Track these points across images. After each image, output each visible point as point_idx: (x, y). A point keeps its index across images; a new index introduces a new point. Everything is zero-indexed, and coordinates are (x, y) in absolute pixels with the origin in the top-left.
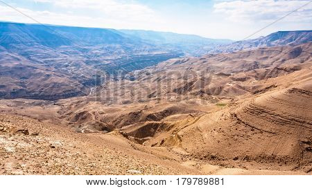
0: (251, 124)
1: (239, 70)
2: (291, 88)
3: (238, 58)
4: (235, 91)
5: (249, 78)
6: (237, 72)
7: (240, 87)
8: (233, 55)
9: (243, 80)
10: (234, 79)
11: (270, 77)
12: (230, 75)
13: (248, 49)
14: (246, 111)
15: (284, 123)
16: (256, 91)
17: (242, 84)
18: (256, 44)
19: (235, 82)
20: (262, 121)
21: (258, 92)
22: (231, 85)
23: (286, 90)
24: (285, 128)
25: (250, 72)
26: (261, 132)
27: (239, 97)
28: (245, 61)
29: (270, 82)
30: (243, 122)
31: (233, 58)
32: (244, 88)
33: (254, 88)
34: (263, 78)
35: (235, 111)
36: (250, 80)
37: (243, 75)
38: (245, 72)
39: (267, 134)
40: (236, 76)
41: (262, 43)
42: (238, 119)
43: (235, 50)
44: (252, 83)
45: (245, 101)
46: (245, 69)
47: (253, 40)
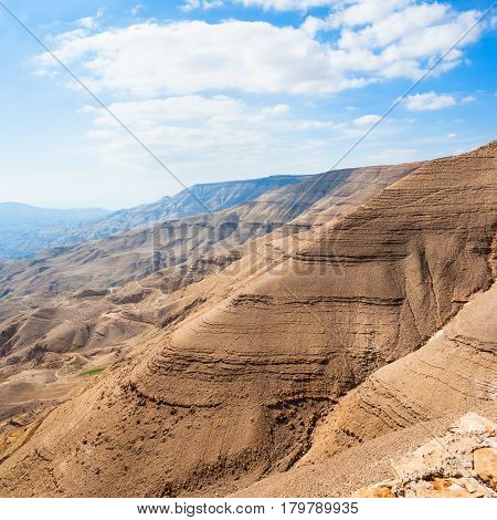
0: (169, 398)
1: (126, 276)
2: (234, 296)
3: (123, 248)
4: (121, 328)
5: (149, 293)
6: (122, 283)
7: (132, 316)
8: (112, 243)
9: (136, 299)
10: (115, 301)
11: (191, 282)
12: (104, 293)
13: (142, 227)
14: (155, 369)
15: (232, 375)
16: (168, 320)
17: (136, 309)
18: (157, 213)
19: (120, 307)
20: (190, 384)
21: (170, 320)
22: (112, 315)
23: (227, 302)
24: (236, 385)
25: (149, 277)
26: (192, 412)
27: (131, 342)
28: (138, 254)
29: (192, 292)
30: (153, 400)
31: (112, 251)
32: (140, 318)
33: (162, 313)
34: (176, 286)
35: (133, 378)
36: (152, 296)
37: (134, 287)
38: (139, 278)
39: (205, 412)
40: (122, 292)
41: (168, 211)
42: (140, 396)
43: (115, 230)
44: (157, 302)
45: (148, 347)
46: (138, 273)
47: (150, 206)
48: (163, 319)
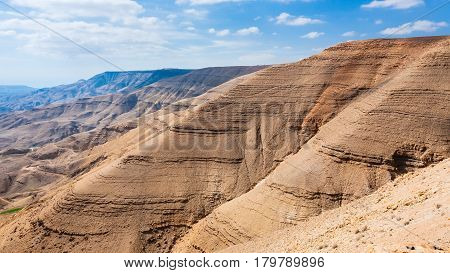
0: (69, 229)
1: (45, 139)
2: (125, 156)
3: (44, 118)
4: (38, 178)
5: (63, 151)
6: (41, 144)
7: (48, 169)
8: (34, 113)
9: (53, 156)
10: (35, 158)
11: (97, 144)
12: (28, 151)
13: (60, 103)
14: (60, 209)
15: (118, 212)
16: (76, 172)
17: (51, 164)
18: (74, 92)
19: (38, 162)
20: (86, 219)
21: (78, 172)
22: (31, 168)
23: (119, 160)
24: (121, 219)
25: (64, 140)
26: (86, 239)
27: (46, 188)
28: (57, 123)
29: (96, 152)
30: (56, 232)
31: (35, 120)
32: (55, 171)
33: (72, 166)
34: (85, 147)
35: (41, 216)
36: (64, 155)
37: (53, 147)
38: (57, 141)
39: (96, 238)
40: (40, 151)
41: (83, 91)
42: (47, 229)
43: (38, 104)
44: (70, 158)
45: (56, 193)
46: (55, 137)
47: (68, 86)
48: (73, 171)
